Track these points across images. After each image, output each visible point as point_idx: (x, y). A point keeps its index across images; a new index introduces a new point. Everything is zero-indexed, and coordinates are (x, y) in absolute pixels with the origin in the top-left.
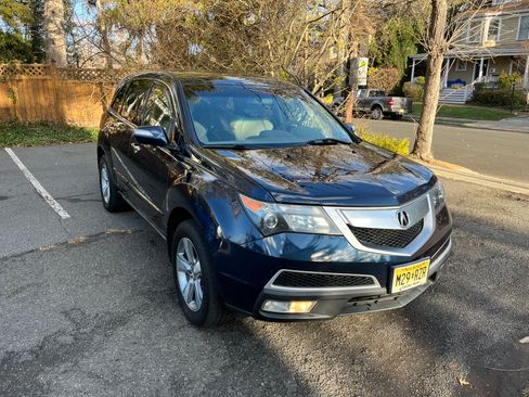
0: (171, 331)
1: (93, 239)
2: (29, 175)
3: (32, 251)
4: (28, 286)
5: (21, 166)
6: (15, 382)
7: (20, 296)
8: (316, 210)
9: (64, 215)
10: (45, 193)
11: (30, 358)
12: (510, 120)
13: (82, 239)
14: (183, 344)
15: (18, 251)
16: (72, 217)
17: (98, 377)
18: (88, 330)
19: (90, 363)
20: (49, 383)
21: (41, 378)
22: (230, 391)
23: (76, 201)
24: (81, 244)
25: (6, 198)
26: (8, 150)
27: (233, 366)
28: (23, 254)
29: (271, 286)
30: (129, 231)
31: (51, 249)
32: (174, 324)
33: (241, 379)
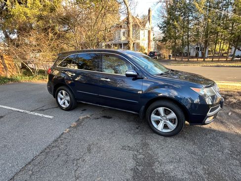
1: (79, 122)
3: (62, 134)
4: (89, 145)
7: (93, 150)
9: (51, 117)
11: (141, 167)
13: (75, 123)
15: (56, 136)
16: (54, 116)
20: (163, 171)
23: (43, 110)
24: (78, 125)
25: (3, 117)
28: (60, 136)
29: (209, 113)
30: (88, 116)
31: (69, 131)
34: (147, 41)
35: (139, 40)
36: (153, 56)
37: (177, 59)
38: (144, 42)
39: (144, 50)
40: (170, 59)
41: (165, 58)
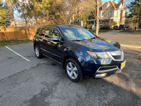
0: (70, 84)
1: (38, 65)
2: (14, 52)
3: (25, 70)
4: (30, 78)
5: (12, 50)
6: (39, 103)
7: (28, 81)
8: (105, 53)
9: (28, 60)
10: (21, 56)
11: (40, 96)
12: (108, 32)
13: (36, 65)
14: (74, 87)
15: (22, 70)
16: (31, 61)
17: (60, 98)
18: (50, 87)
19: (56, 95)
20: (48, 101)
21: (46, 101)
22: (91, 96)
23: (29, 57)
24: (36, 67)
25: (12, 58)
26: (6, 47)
27: (88, 90)
28: (23, 71)
29: (98, 71)
30: (46, 62)
31: (30, 69)
32: (69, 82)
33: (92, 93)
34: (120, 17)
35: (113, 17)
36: (122, 28)
37: (140, 30)
38: (116, 18)
39: (116, 24)
40: (135, 29)
41: (131, 29)
